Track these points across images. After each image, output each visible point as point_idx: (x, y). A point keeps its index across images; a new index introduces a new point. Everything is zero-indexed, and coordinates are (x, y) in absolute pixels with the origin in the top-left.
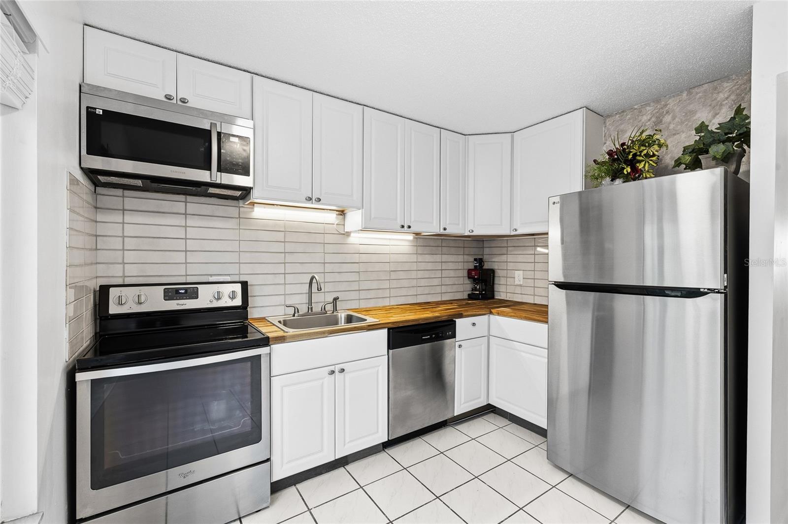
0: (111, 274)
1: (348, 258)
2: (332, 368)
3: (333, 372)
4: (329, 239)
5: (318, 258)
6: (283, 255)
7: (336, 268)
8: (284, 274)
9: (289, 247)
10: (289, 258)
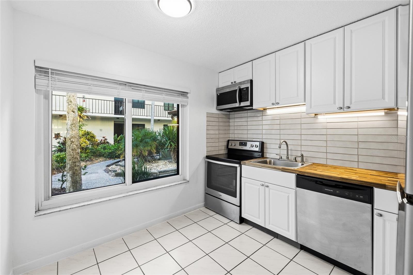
0: (232, 137)
1: (318, 132)
2: (263, 183)
3: (263, 185)
4: (304, 121)
5: (298, 132)
6: (279, 130)
7: (309, 137)
8: (280, 139)
9: (282, 127)
10: (282, 132)
